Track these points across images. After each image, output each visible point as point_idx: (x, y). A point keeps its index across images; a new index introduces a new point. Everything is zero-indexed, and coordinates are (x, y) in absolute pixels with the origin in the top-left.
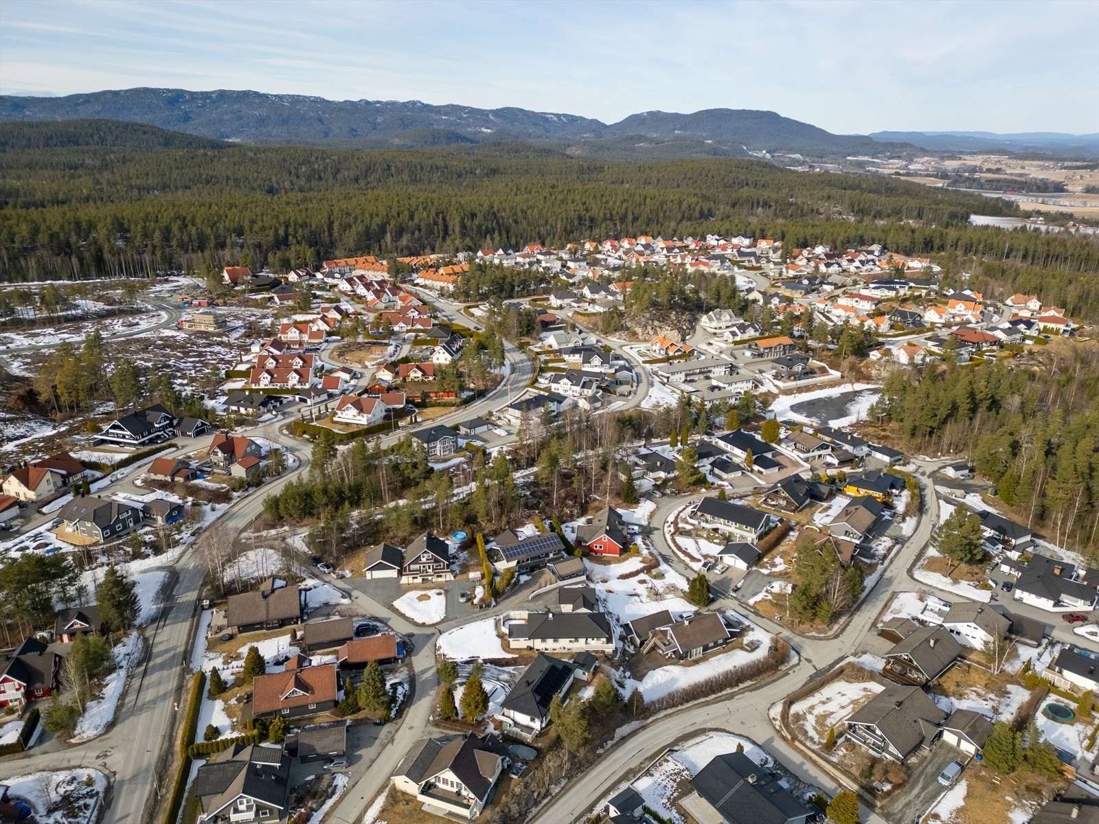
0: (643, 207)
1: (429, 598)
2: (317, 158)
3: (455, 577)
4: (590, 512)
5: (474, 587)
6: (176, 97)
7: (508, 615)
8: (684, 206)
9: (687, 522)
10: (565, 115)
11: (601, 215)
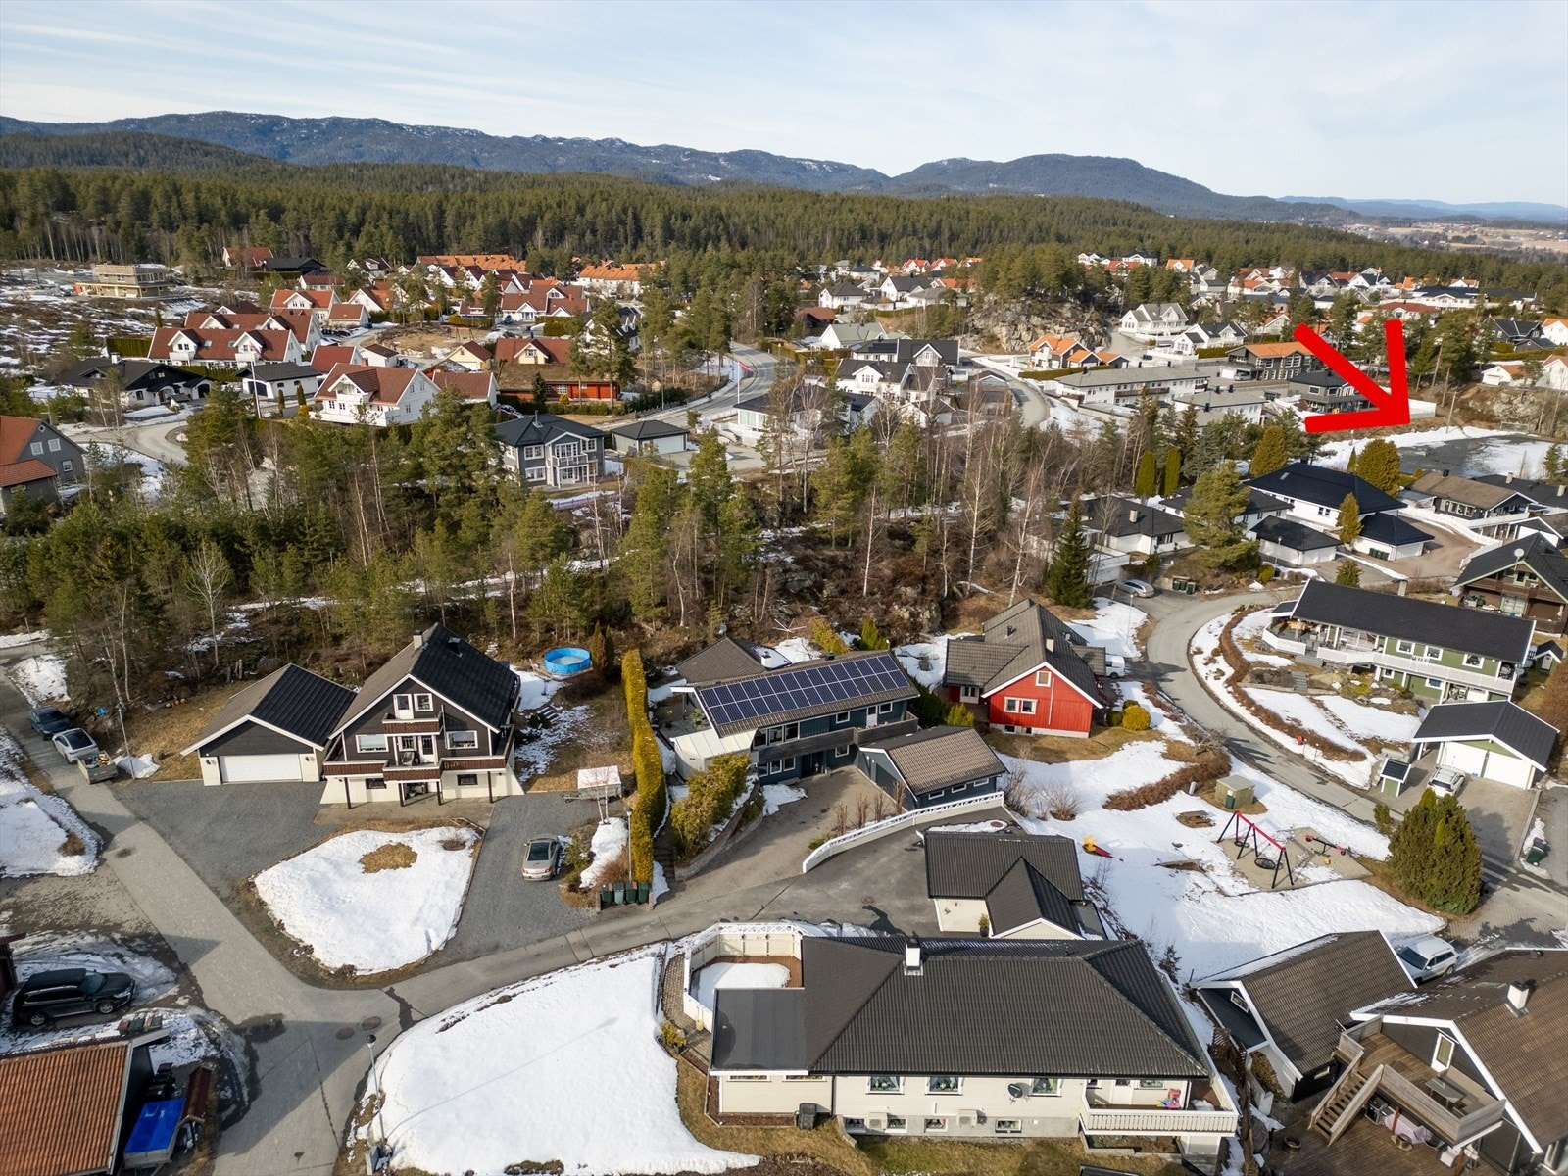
0: (965, 222)
1: (408, 857)
2: (453, 177)
3: (527, 785)
4: (964, 621)
5: (593, 823)
6: (269, 126)
7: (716, 941)
8: (1031, 226)
9: (1266, 649)
10: (829, 163)
11: (898, 227)
